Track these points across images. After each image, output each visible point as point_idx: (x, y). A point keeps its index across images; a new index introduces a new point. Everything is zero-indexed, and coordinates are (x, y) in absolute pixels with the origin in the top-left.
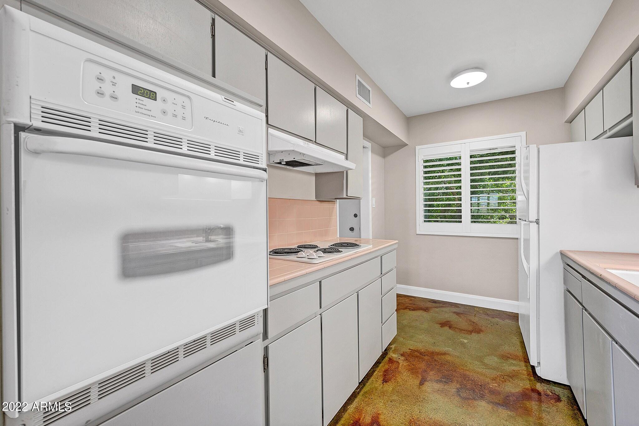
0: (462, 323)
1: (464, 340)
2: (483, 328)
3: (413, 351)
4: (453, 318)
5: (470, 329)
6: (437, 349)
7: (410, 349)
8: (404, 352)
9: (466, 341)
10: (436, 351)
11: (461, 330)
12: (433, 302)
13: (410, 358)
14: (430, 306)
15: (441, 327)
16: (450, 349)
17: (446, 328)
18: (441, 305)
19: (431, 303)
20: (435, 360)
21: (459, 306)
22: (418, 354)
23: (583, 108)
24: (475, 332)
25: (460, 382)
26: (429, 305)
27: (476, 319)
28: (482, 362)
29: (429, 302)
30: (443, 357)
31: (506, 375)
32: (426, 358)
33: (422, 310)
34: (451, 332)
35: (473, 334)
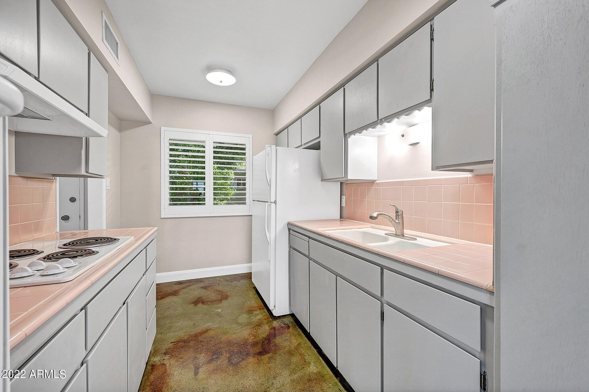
0: (212, 295)
1: (218, 310)
2: (229, 293)
3: (176, 343)
4: (203, 294)
5: (219, 298)
6: (198, 330)
7: (172, 343)
8: (166, 350)
9: (220, 310)
10: (199, 331)
11: (213, 302)
12: (179, 283)
13: (175, 353)
14: (177, 289)
15: (195, 305)
16: (209, 323)
17: (200, 305)
18: (188, 284)
19: (178, 285)
20: (201, 342)
21: (204, 280)
22: (183, 344)
23: (287, 127)
24: (224, 299)
25: (228, 351)
26: (176, 287)
27: (220, 288)
28: (238, 323)
29: (175, 284)
30: (206, 334)
31: (256, 326)
32: (191, 344)
33: (171, 295)
34: (206, 307)
35: (223, 301)
